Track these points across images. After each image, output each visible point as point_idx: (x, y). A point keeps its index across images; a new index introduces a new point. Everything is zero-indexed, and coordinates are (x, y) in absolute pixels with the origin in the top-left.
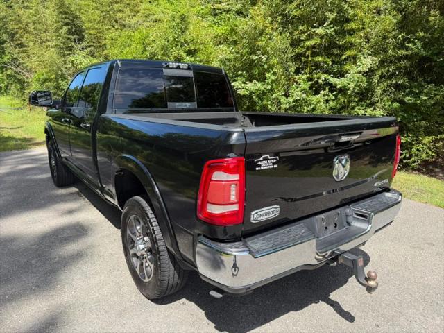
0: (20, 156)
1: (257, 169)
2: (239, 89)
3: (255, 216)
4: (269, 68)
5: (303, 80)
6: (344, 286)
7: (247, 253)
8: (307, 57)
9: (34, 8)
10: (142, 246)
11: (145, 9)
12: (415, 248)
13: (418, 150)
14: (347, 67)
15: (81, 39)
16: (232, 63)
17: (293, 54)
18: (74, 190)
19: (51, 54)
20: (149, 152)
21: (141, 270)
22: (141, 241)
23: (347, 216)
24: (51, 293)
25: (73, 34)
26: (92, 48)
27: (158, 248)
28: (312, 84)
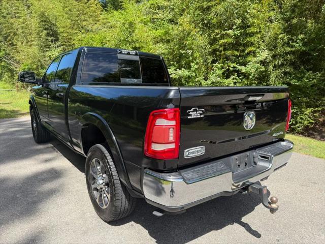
0: (9, 122)
1: (189, 117)
2: (171, 74)
3: (187, 153)
4: (193, 59)
5: (218, 68)
6: (252, 213)
7: (182, 180)
8: (221, 52)
9: (23, 18)
10: (101, 182)
11: (103, 19)
12: (303, 185)
13: (301, 118)
14: (249, 59)
15: (57, 40)
16: (166, 56)
17: (211, 50)
18: (50, 145)
19: (34, 50)
20: (107, 115)
21: (101, 200)
22: (101, 177)
23: (254, 157)
24: (32, 218)
25: (51, 36)
26: (64, 46)
27: (113, 181)
28: (224, 71)
